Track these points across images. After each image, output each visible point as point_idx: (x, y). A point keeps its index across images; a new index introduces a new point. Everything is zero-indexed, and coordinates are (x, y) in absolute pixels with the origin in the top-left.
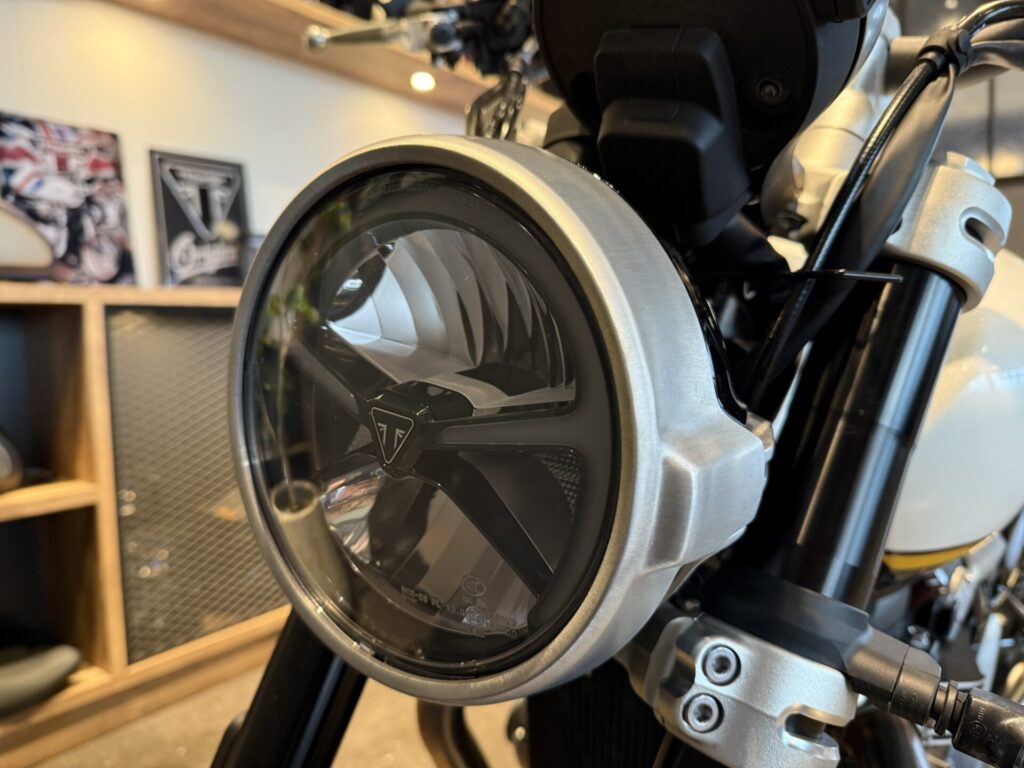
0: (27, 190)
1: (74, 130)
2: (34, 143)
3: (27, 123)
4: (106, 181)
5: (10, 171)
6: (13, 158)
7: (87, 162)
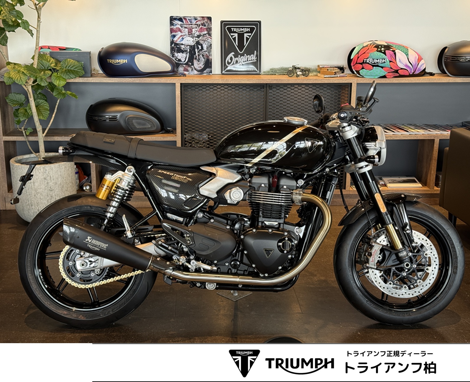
1: (196, 19)
2: (181, 26)
3: (180, 19)
5: (174, 36)
6: (176, 32)
7: (198, 29)
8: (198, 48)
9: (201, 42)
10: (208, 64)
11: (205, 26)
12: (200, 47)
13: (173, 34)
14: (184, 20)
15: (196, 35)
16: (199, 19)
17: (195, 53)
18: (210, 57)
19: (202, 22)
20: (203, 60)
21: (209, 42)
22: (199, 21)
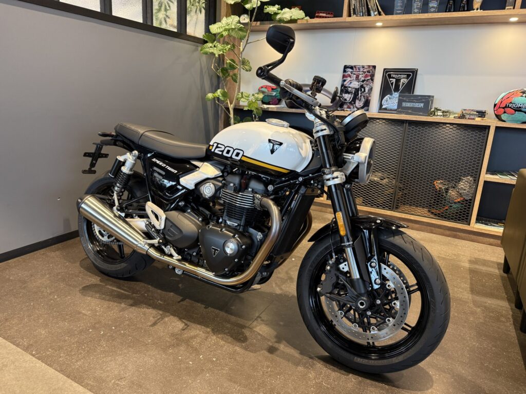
0: (346, 86)
1: (363, 67)
2: (352, 73)
3: (352, 68)
4: (367, 80)
5: (345, 81)
6: (346, 77)
7: (364, 75)
8: (361, 90)
9: (365, 86)
10: (367, 104)
11: (370, 72)
12: (363, 89)
13: (344, 79)
14: (354, 69)
15: (361, 80)
16: (366, 67)
17: (358, 95)
18: (369, 98)
19: (368, 70)
20: (363, 100)
21: (371, 86)
22: (366, 69)
